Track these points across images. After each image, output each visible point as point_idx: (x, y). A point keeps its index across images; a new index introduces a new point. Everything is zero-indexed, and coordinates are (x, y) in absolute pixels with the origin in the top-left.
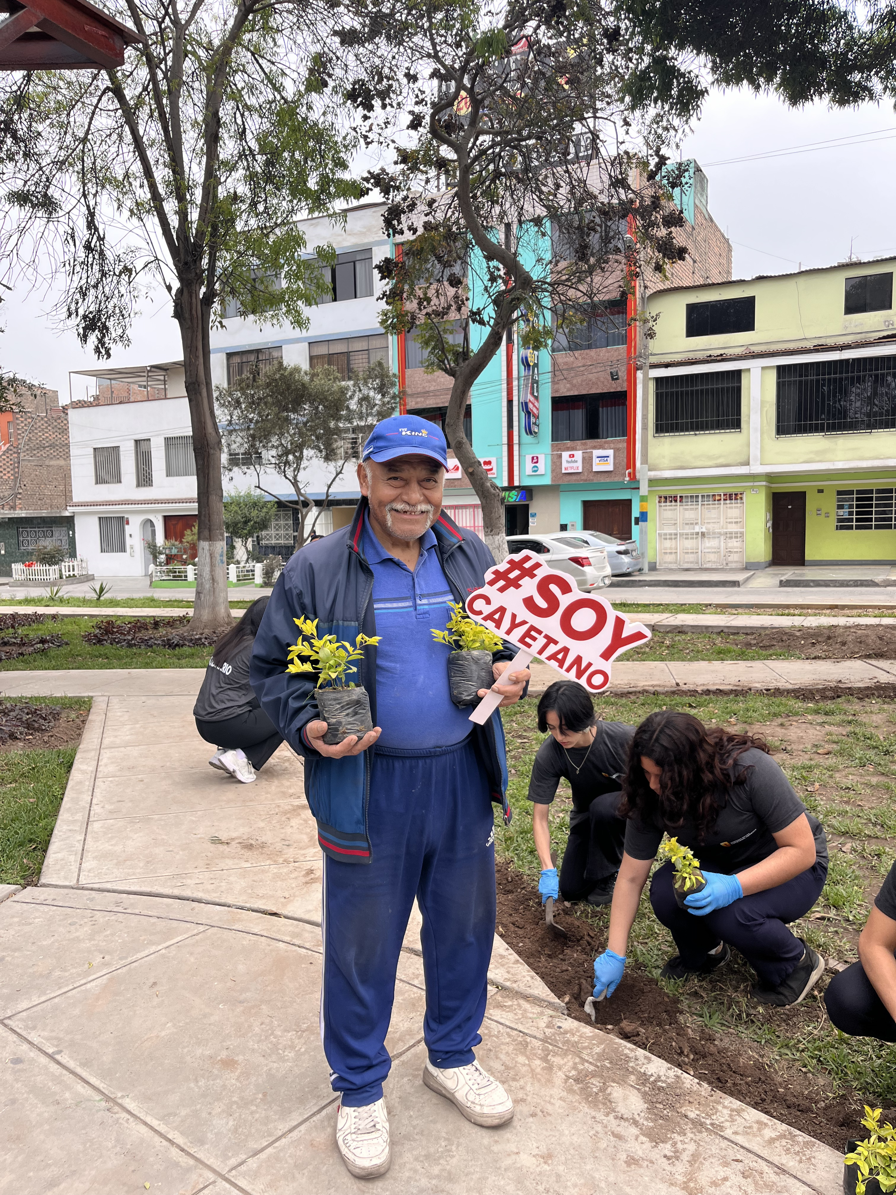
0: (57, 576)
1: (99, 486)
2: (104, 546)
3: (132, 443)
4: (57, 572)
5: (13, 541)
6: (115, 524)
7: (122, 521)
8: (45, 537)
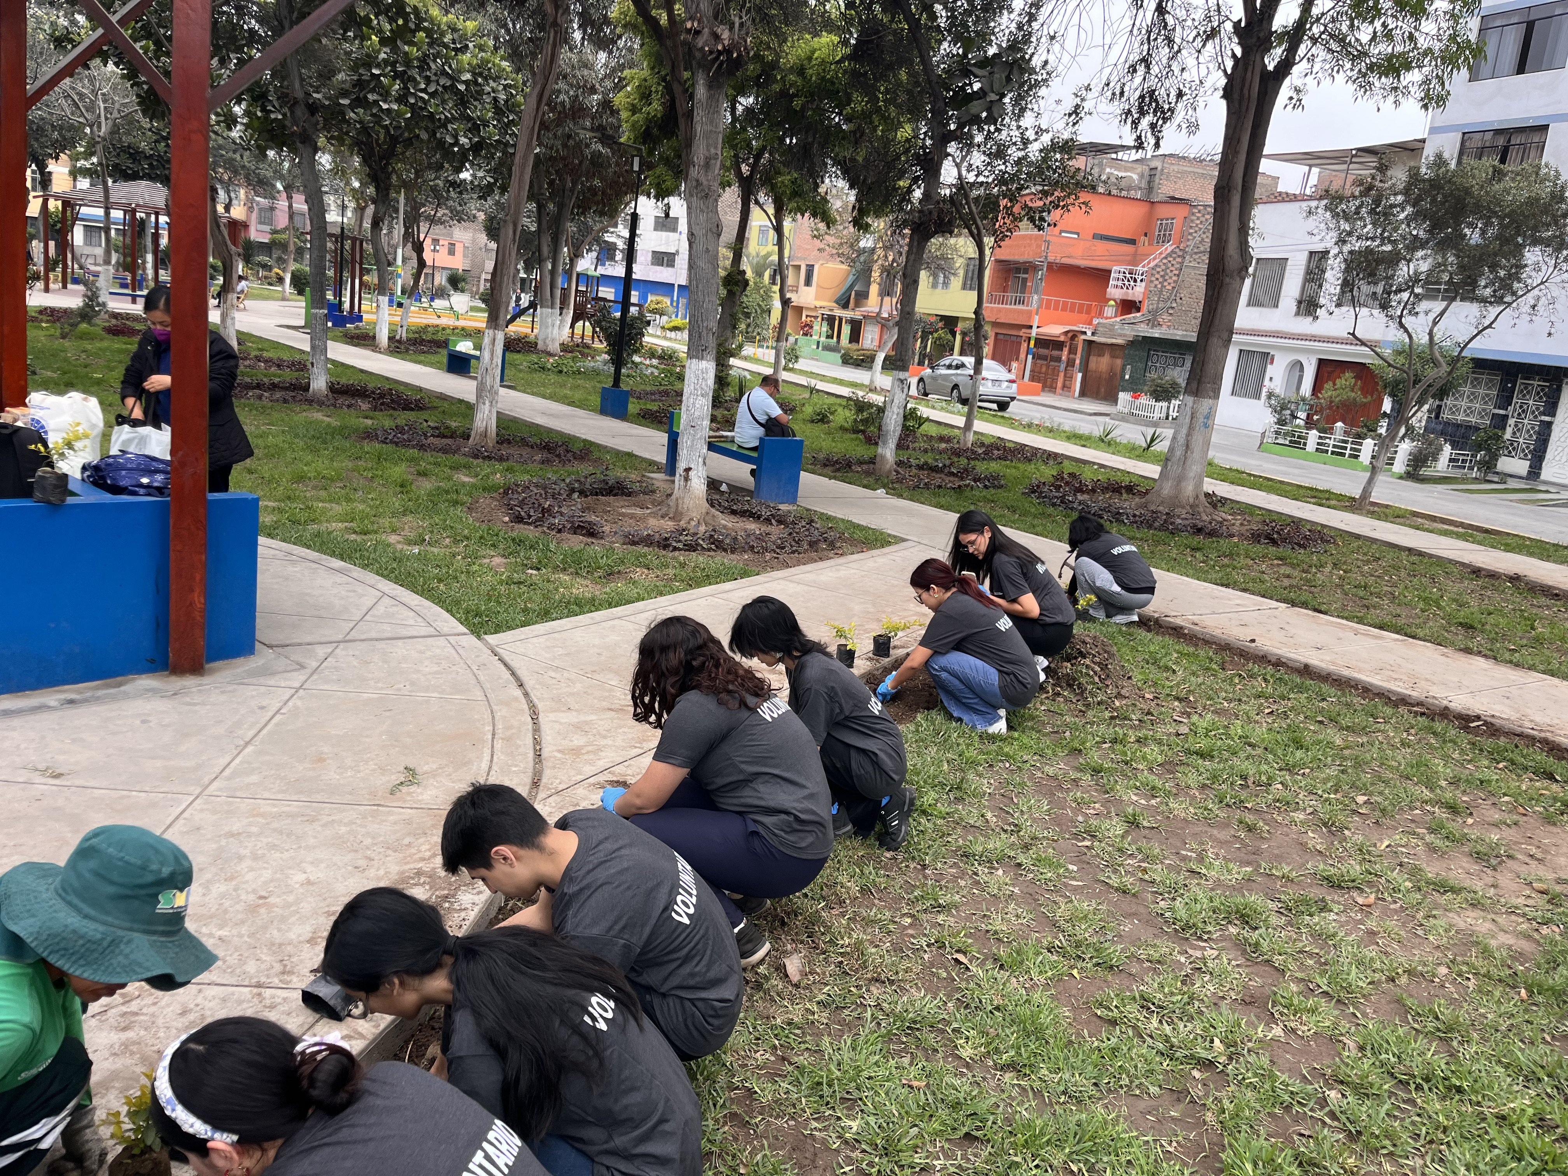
0: (1163, 415)
1: (1250, 308)
2: (1238, 387)
3: (1305, 255)
4: (1164, 410)
5: (1141, 365)
6: (1256, 362)
7: (1266, 358)
8: (1175, 365)
